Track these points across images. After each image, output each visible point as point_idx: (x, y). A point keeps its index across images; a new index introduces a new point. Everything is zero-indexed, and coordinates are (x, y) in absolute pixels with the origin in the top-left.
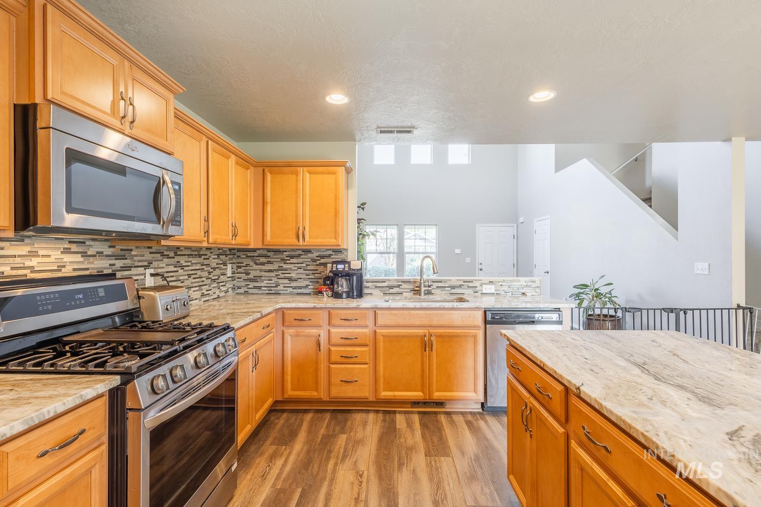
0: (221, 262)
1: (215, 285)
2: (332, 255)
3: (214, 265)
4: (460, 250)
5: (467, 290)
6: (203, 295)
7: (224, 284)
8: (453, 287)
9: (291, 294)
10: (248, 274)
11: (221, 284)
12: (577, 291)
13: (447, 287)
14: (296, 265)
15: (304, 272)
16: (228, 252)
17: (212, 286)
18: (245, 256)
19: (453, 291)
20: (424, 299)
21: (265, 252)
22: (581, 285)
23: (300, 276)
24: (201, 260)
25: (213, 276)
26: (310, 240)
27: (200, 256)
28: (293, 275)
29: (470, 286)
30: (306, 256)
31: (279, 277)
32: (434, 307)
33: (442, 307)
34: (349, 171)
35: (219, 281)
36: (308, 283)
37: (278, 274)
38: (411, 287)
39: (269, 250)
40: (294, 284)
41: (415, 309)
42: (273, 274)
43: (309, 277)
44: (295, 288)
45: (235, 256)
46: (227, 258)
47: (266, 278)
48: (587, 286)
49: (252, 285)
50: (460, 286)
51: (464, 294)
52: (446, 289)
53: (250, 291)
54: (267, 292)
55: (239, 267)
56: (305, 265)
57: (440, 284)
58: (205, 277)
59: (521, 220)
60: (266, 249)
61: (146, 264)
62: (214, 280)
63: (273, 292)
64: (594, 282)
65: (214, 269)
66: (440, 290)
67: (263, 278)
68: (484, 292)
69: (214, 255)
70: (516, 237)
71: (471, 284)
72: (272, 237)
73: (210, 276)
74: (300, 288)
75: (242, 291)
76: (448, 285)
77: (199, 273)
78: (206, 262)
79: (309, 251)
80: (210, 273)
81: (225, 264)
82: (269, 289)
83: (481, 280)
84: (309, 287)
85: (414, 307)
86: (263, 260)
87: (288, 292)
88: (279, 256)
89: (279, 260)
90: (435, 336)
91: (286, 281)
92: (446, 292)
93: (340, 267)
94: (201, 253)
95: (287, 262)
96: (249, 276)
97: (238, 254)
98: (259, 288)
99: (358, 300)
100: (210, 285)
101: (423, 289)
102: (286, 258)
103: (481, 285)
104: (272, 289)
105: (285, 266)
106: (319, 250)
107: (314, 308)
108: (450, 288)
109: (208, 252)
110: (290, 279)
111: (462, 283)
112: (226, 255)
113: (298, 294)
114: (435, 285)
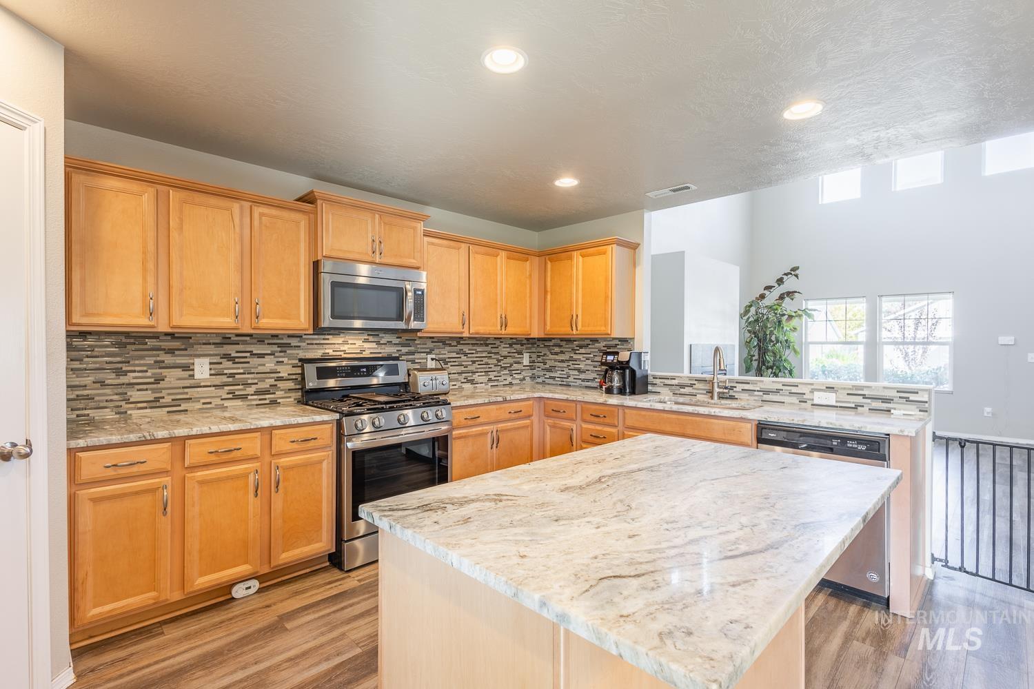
0: (515, 351)
1: (506, 372)
2: (618, 345)
3: (505, 353)
5: (788, 398)
6: (490, 380)
7: (519, 372)
8: (766, 392)
9: (580, 387)
10: (545, 364)
11: (514, 372)
13: (758, 391)
14: (585, 356)
15: (591, 363)
16: (525, 342)
17: (502, 373)
18: (543, 346)
19: (766, 397)
20: (715, 404)
21: (559, 342)
23: (588, 368)
24: (488, 349)
25: (504, 364)
26: (583, 328)
27: (487, 345)
28: (582, 366)
29: (793, 391)
30: (593, 346)
31: (570, 368)
34: (634, 247)
35: (511, 369)
36: (595, 375)
37: (569, 364)
38: (708, 387)
39: (562, 340)
40: (583, 376)
42: (565, 365)
43: (596, 369)
44: (583, 380)
45: (536, 346)
46: (524, 347)
47: (559, 369)
49: (548, 374)
50: (778, 391)
51: (784, 402)
52: (756, 393)
53: (547, 381)
54: (560, 383)
55: (539, 356)
56: (592, 356)
57: (746, 387)
58: (492, 364)
60: (560, 338)
61: (428, 350)
62: (505, 368)
63: (565, 383)
65: (505, 357)
66: (747, 395)
67: (557, 368)
68: (815, 402)
69: (505, 344)
71: (794, 390)
72: (551, 327)
73: (499, 364)
74: (588, 380)
75: (540, 380)
76: (759, 389)
77: (485, 360)
78: (494, 350)
79: (595, 341)
80: (499, 361)
81: (520, 353)
82: (562, 379)
83: (812, 384)
84: (596, 380)
86: (557, 349)
87: (577, 384)
88: (570, 346)
89: (570, 350)
91: (576, 373)
92: (756, 398)
93: (610, 358)
94: (488, 342)
95: (577, 352)
96: (546, 366)
97: (538, 343)
98: (554, 378)
99: (631, 397)
100: (499, 372)
101: (717, 390)
102: (576, 348)
103: (812, 391)
104: (564, 380)
105: (575, 357)
106: (605, 340)
107: (567, 400)
108: (761, 393)
109: (498, 342)
110: (579, 370)
111: (780, 386)
112: (522, 345)
113: (586, 387)
114: (740, 387)
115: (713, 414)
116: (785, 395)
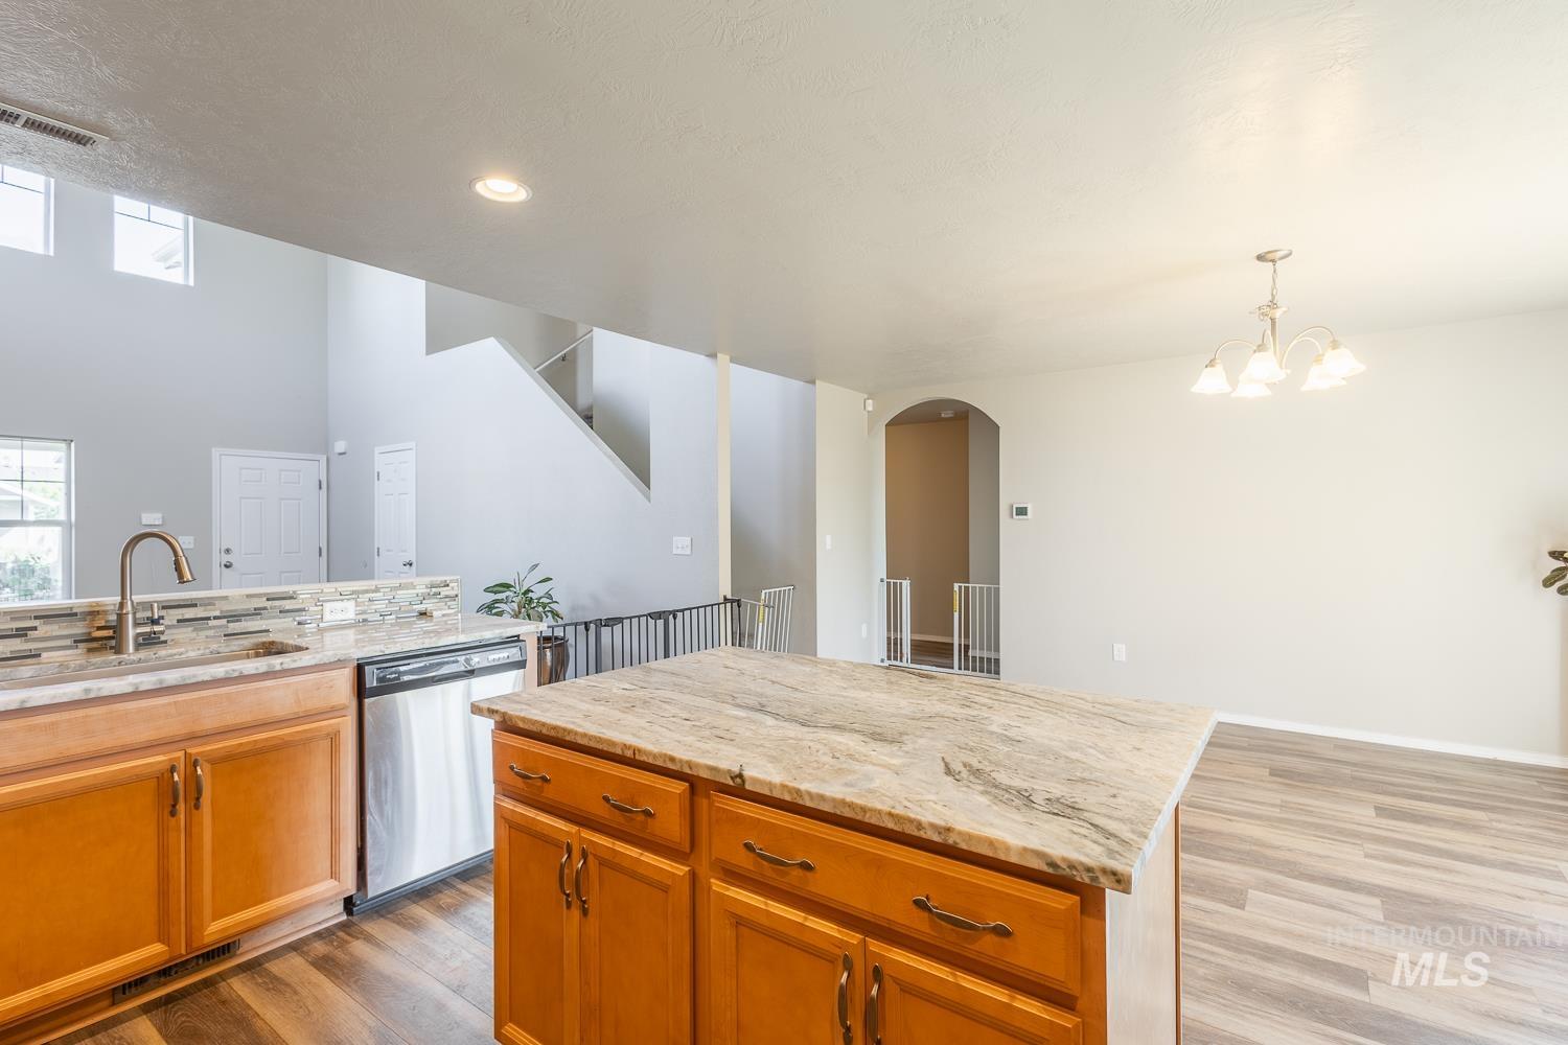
4: (160, 515)
5: (277, 621)
8: (234, 617)
12: (492, 597)
13: (215, 618)
19: (235, 627)
20: (140, 661)
22: (497, 585)
29: (285, 608)
32: (206, 678)
33: (236, 674)
38: (79, 629)
41: (136, 694)
48: (507, 586)
50: (257, 612)
51: (268, 631)
52: (212, 623)
57: (189, 613)
59: (340, 446)
64: (522, 578)
66: (190, 629)
68: (327, 619)
70: (326, 486)
71: (288, 604)
76: (217, 613)
85: (130, 689)
90: (208, 761)
92: (211, 633)
101: (131, 632)
103: (320, 603)
108: (224, 621)
111: (262, 603)
114: (172, 616)
115: (278, 668)
116: (274, 617)
